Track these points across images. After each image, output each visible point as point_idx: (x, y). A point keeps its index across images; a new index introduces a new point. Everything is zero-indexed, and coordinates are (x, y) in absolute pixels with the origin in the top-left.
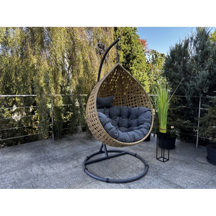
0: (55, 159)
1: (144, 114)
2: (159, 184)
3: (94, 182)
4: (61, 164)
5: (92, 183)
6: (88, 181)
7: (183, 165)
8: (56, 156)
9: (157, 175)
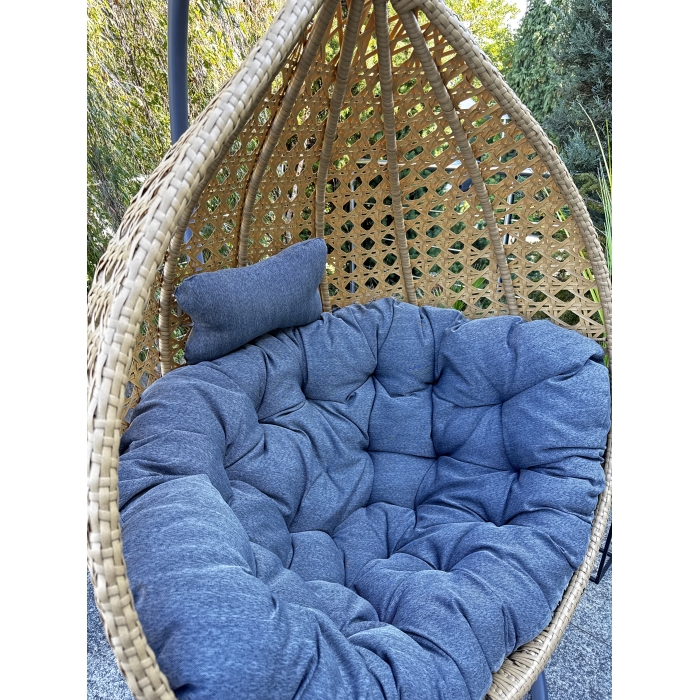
1: (560, 391)
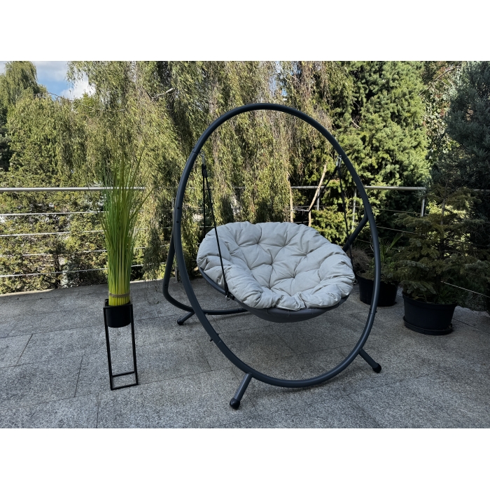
0: (152, 319)
2: (333, 411)
3: (190, 377)
4: (156, 329)
5: (186, 377)
6: (182, 372)
7: (438, 380)
8: (159, 312)
9: (344, 390)
